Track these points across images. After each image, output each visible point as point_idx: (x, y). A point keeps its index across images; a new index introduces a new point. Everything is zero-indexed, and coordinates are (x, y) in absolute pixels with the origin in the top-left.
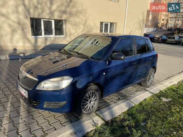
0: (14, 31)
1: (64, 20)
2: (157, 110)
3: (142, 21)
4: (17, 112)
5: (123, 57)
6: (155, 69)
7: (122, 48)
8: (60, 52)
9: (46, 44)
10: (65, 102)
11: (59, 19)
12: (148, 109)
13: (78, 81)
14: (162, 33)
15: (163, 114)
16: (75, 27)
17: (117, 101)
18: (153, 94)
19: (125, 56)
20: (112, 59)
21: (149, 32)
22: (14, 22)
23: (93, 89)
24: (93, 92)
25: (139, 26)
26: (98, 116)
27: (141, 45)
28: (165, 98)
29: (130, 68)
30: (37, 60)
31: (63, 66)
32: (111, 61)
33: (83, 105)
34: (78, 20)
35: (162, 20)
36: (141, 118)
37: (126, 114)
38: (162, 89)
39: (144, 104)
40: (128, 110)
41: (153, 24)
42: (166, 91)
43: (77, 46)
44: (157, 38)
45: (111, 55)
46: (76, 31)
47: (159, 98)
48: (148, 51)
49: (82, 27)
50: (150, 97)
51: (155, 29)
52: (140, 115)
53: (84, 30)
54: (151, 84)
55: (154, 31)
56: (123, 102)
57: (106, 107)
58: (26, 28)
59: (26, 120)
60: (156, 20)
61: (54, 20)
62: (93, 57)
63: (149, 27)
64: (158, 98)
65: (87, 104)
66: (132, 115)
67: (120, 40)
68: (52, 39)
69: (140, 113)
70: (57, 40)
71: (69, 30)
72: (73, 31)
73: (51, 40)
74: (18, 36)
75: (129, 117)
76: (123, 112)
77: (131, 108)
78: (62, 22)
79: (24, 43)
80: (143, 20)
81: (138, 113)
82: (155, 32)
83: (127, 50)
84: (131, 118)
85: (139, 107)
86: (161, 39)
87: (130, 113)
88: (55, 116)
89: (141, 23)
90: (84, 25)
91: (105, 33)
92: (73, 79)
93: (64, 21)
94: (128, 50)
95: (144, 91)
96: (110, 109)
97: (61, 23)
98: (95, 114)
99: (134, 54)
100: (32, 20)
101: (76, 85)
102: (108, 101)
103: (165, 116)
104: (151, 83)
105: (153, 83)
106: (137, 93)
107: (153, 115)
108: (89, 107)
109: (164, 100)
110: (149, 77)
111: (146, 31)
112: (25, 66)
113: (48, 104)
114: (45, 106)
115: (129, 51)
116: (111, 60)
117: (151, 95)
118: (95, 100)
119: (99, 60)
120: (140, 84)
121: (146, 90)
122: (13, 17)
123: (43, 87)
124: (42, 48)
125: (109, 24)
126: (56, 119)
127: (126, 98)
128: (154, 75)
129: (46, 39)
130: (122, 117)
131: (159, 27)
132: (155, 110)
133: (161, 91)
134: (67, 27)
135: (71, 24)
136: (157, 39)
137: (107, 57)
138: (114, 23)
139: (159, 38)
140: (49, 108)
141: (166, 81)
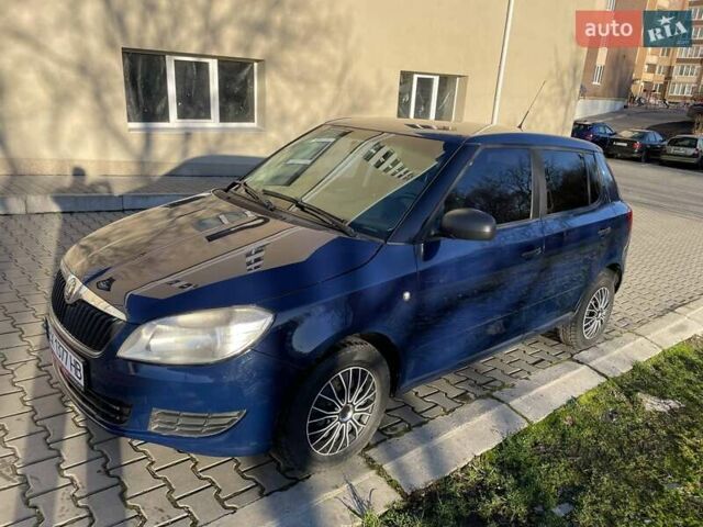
0: (62, 100)
1: (258, 61)
2: (620, 449)
3: (571, 71)
4: (45, 439)
5: (487, 229)
6: (616, 276)
7: (484, 182)
8: (229, 194)
9: (185, 152)
10: (236, 413)
11: (239, 55)
12: (584, 443)
13: (302, 322)
14: (645, 120)
15: (645, 468)
16: (301, 87)
17: (456, 405)
18: (603, 380)
19: (498, 223)
20: (444, 236)
21: (595, 113)
22: (62, 63)
23: (356, 358)
24: (355, 372)
25: (557, 89)
26: (374, 472)
27: (561, 174)
28: (654, 395)
29: (515, 271)
30: (148, 220)
31: (249, 255)
32: (439, 242)
33: (314, 427)
34: (315, 61)
35: (646, 67)
36: (554, 482)
37: (492, 464)
38: (642, 359)
39: (566, 421)
40: (501, 444)
41: (611, 85)
42: (656, 367)
43: (305, 167)
44: (624, 141)
45: (439, 217)
46: (305, 107)
47: (628, 395)
48: (592, 202)
49: (328, 88)
50: (593, 390)
51: (619, 105)
52: (549, 469)
53: (336, 100)
54: (598, 337)
55: (613, 113)
56: (483, 411)
57: (409, 429)
58: (109, 89)
59: (75, 478)
60: (624, 68)
61: (216, 61)
62: (361, 225)
63: (595, 95)
64: (623, 398)
65: (331, 420)
66: (518, 469)
67: (477, 153)
68: (212, 135)
69: (550, 461)
70: (228, 141)
71: (278, 102)
72: (294, 106)
73: (205, 140)
74: (77, 119)
75: (503, 480)
76: (479, 454)
77: (514, 438)
78: (248, 69)
79: (103, 148)
80: (575, 70)
81: (543, 461)
82: (620, 117)
83: (506, 194)
84: (512, 481)
85: (547, 434)
86: (643, 146)
87: (509, 460)
88: (196, 463)
89: (566, 78)
90: (340, 80)
91: (418, 122)
92: (275, 319)
93: (256, 64)
94: (511, 192)
95: (568, 362)
96: (427, 438)
97: (245, 72)
98: (361, 460)
99: (536, 215)
100: (131, 56)
101: (290, 341)
102: (421, 406)
103: (653, 475)
104: (599, 332)
105: (606, 331)
106: (538, 374)
107: (601, 470)
108: (336, 435)
109: (651, 404)
110: (592, 307)
111: (582, 110)
112: (87, 249)
113: (168, 419)
114: (153, 428)
115: (513, 195)
116: (438, 239)
117: (597, 384)
118: (362, 403)
119: (387, 236)
120: (553, 335)
121: (578, 362)
122: (61, 44)
123: (148, 348)
124: (167, 169)
125: (436, 80)
126: (200, 478)
127: (494, 394)
128: (611, 299)
129: (187, 135)
130: (473, 476)
131: (633, 98)
132: (613, 451)
133: (637, 367)
134: (267, 89)
135: (288, 78)
136: (625, 145)
137: (420, 225)
138: (455, 77)
139: (631, 142)
140: (172, 433)
141: (659, 321)
